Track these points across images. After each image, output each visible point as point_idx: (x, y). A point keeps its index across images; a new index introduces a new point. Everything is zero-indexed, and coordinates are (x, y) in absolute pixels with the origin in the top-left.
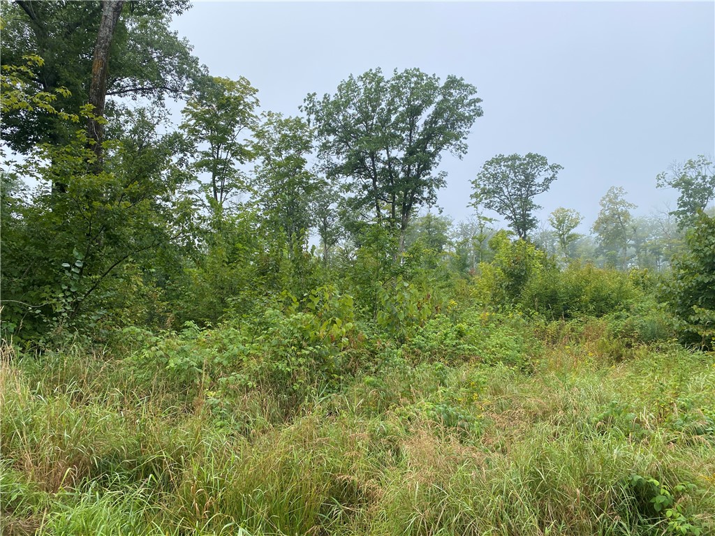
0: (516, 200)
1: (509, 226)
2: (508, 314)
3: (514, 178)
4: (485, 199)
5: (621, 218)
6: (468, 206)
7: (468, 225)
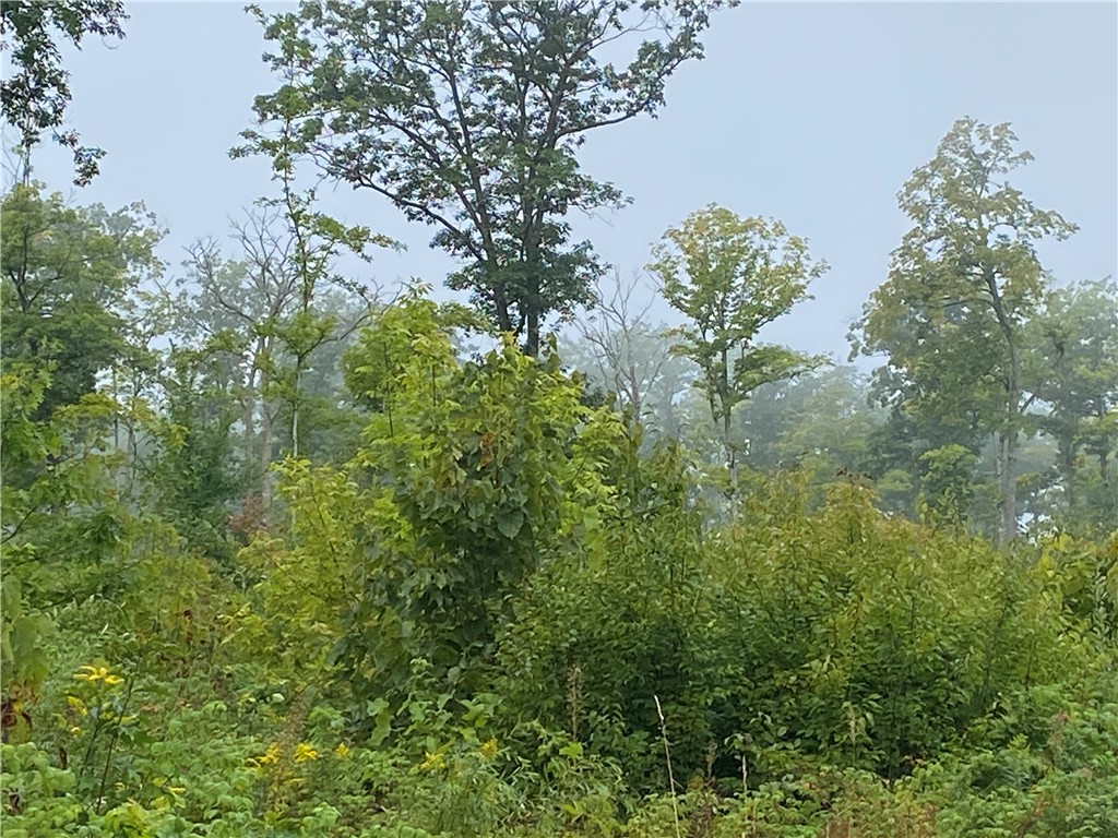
0: (496, 146)
1: (456, 282)
2: (420, 757)
3: (487, 30)
4: (338, 127)
5: (1000, 281)
6: (237, 153)
7: (240, 271)
